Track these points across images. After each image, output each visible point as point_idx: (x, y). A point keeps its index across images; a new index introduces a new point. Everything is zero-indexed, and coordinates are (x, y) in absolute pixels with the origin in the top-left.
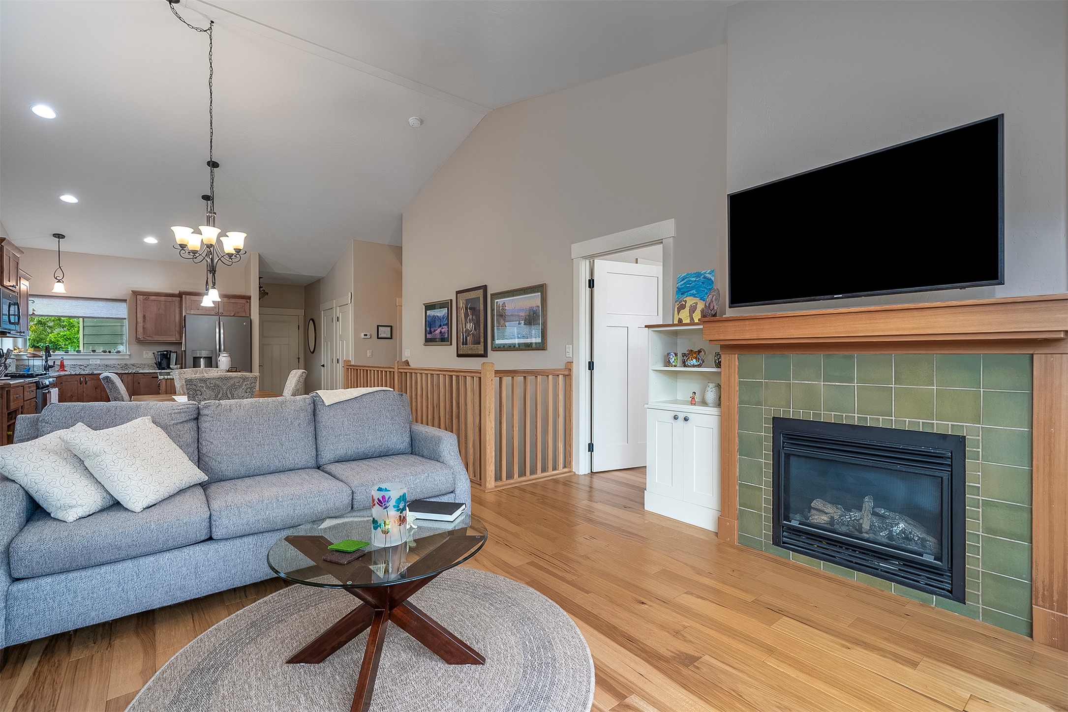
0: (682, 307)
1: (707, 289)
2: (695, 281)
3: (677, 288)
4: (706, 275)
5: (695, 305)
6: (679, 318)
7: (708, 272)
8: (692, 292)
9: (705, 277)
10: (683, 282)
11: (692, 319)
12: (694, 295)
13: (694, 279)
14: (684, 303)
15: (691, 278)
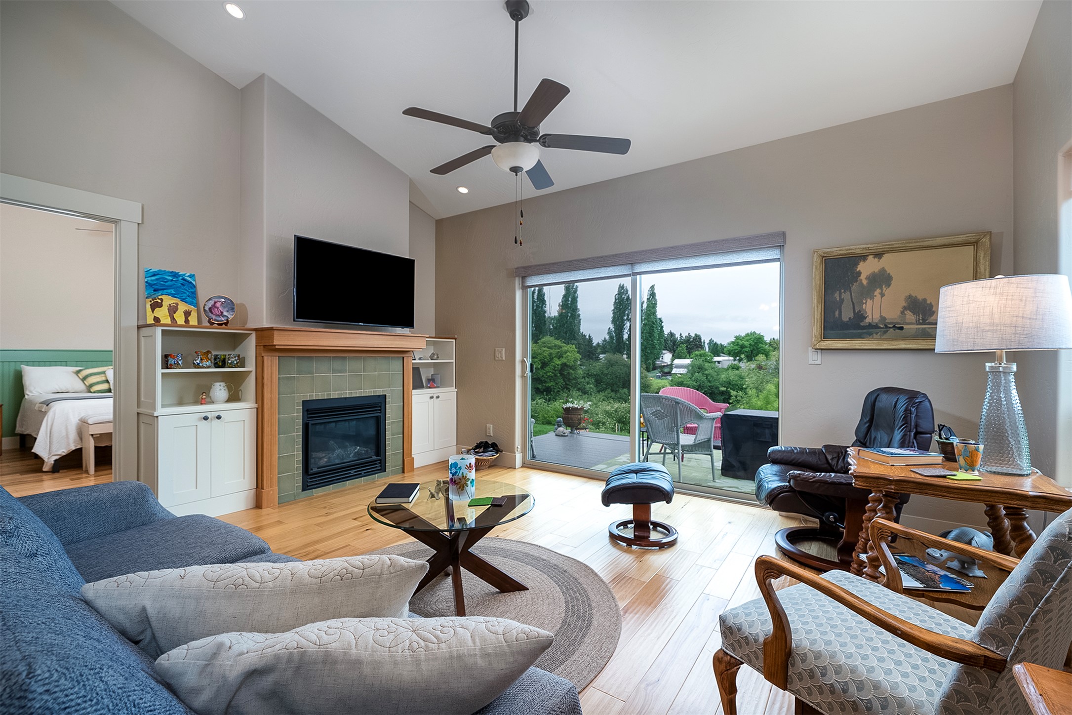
0: (155, 306)
1: (189, 292)
2: (172, 280)
3: (147, 282)
4: (186, 278)
5: (175, 305)
6: (155, 317)
7: (186, 275)
8: (169, 291)
9: (183, 279)
10: (153, 278)
11: (173, 319)
12: (173, 296)
13: (170, 278)
14: (159, 301)
15: (166, 276)
